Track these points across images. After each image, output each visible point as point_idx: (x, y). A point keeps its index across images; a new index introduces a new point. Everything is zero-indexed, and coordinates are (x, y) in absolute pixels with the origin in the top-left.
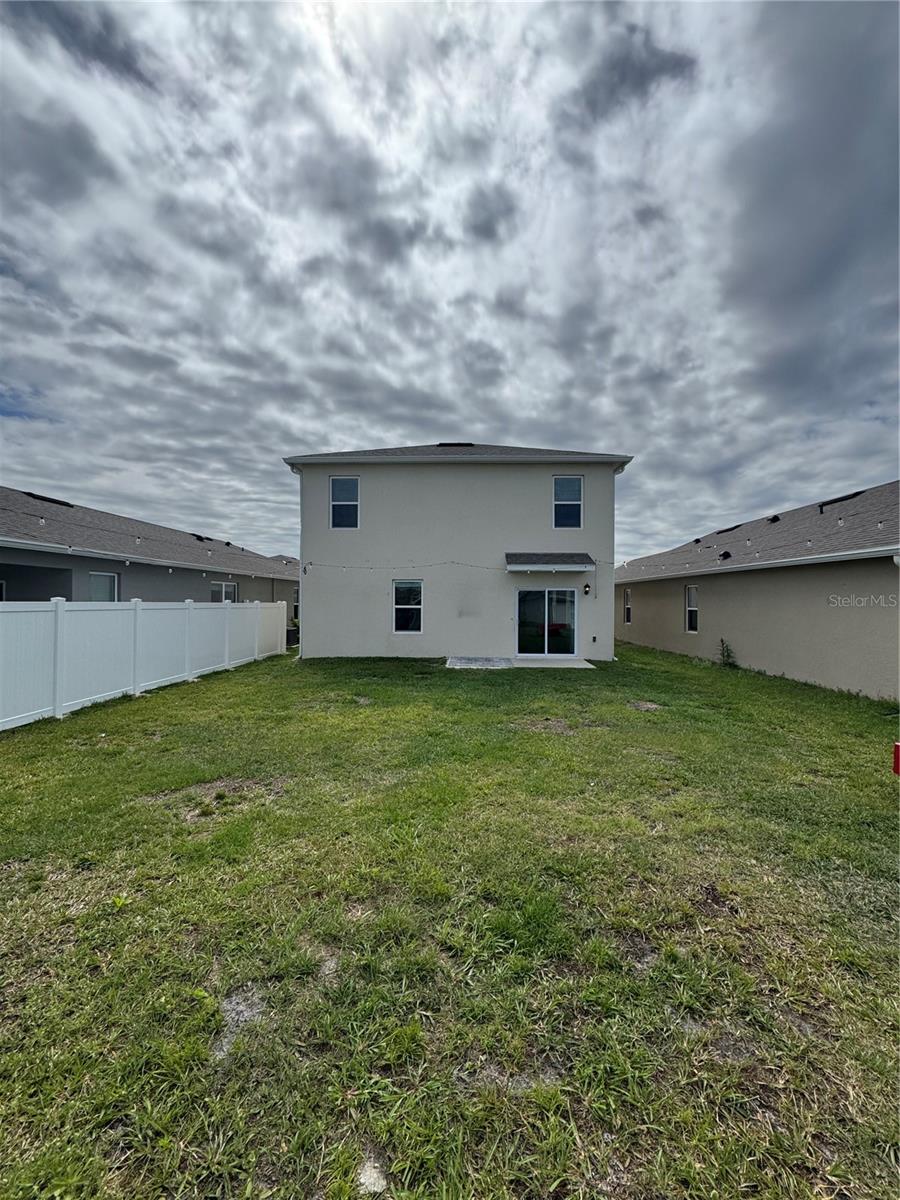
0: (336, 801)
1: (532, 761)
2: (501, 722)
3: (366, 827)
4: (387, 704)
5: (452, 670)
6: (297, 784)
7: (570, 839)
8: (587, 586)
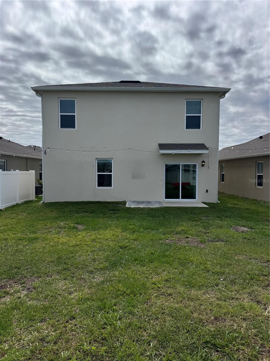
0: (66, 294)
1: (184, 264)
2: (161, 239)
3: (85, 312)
4: (94, 229)
5: (130, 208)
6: (41, 282)
7: (216, 319)
8: (203, 162)
